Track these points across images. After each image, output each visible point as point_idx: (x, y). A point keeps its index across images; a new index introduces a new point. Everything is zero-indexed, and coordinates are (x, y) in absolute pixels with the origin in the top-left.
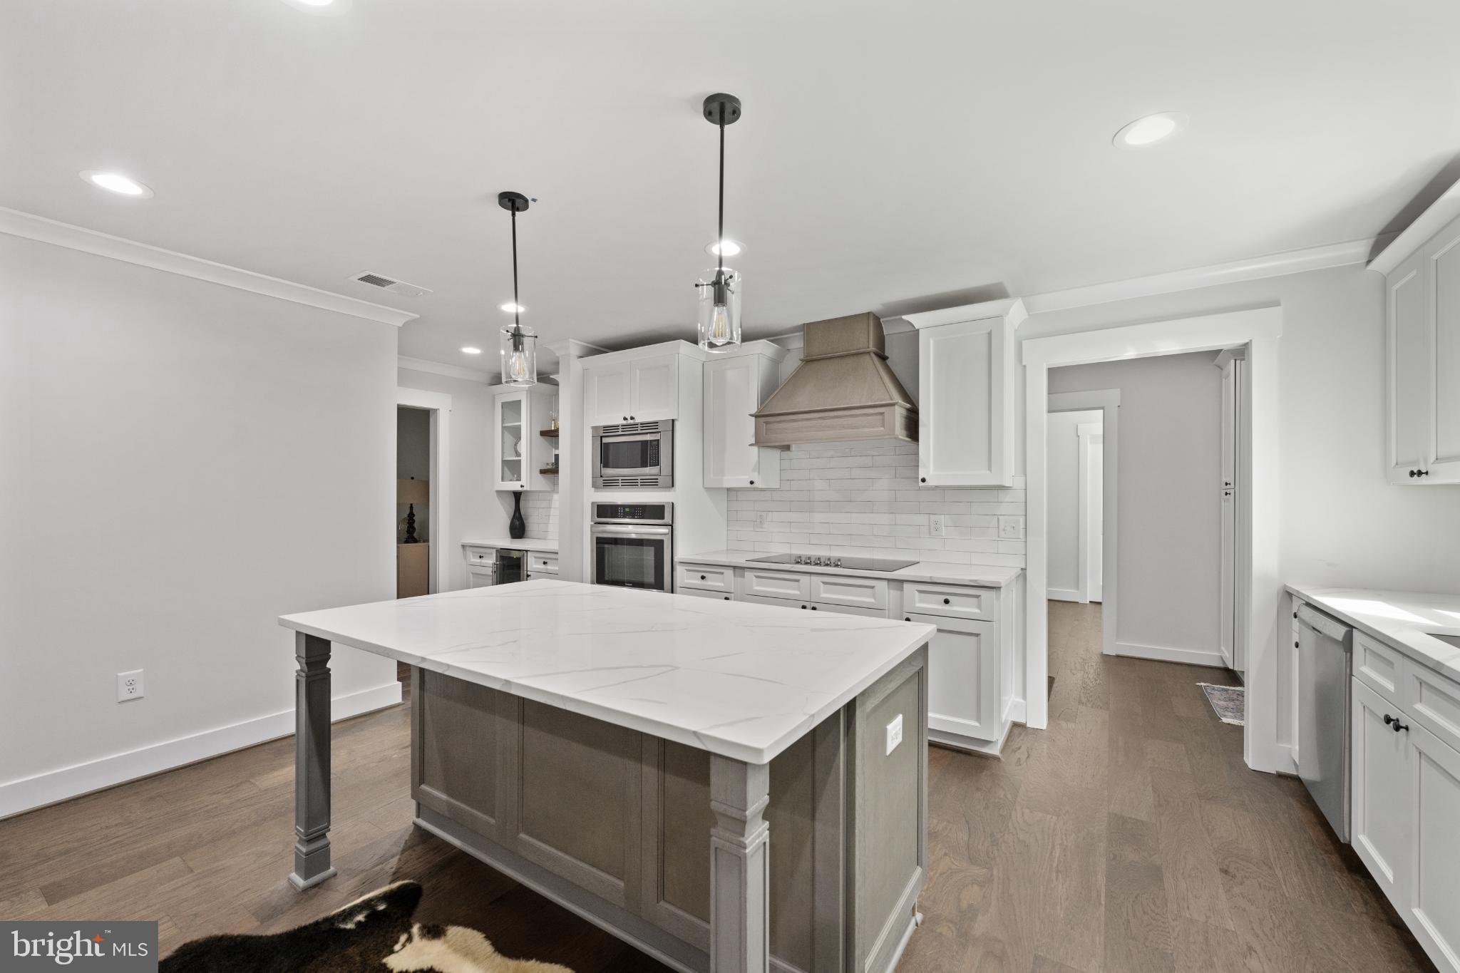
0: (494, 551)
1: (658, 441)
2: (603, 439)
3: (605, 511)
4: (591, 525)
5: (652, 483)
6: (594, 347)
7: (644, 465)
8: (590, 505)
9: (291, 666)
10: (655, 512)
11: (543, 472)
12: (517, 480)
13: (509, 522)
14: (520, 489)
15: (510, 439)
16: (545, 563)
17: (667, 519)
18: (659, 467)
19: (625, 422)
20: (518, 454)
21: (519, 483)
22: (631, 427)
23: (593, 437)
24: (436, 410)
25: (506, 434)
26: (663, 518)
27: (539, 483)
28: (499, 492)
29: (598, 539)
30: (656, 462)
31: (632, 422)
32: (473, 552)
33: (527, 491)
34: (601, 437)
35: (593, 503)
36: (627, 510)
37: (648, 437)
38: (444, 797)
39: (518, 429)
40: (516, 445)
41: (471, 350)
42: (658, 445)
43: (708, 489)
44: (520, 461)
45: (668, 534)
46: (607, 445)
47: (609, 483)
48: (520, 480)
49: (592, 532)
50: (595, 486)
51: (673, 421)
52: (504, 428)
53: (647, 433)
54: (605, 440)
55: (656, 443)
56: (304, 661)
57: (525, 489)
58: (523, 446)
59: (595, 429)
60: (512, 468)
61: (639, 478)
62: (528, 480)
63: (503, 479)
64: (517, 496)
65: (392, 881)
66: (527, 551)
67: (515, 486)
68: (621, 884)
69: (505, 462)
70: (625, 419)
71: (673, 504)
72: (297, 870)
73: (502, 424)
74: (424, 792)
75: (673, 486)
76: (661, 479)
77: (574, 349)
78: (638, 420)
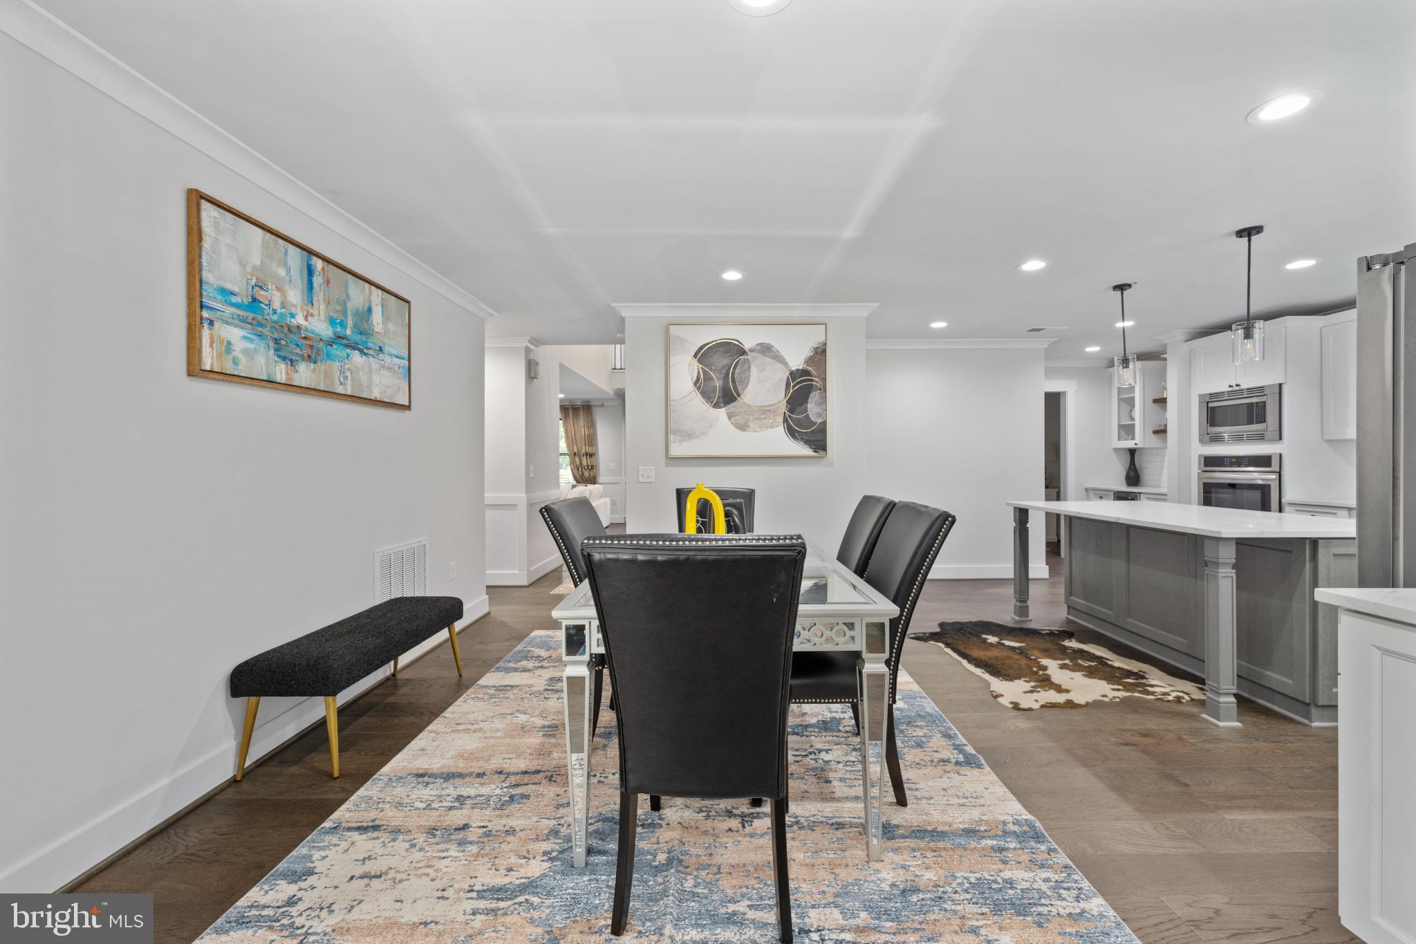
0: (1112, 493)
1: (1265, 402)
2: (1209, 404)
3: (1211, 462)
4: (1199, 473)
5: (1260, 437)
6: (1200, 330)
7: (1250, 422)
8: (1197, 458)
9: (1010, 524)
10: (1263, 461)
11: (1155, 432)
12: (1132, 440)
13: (1125, 473)
14: (1135, 446)
15: (1125, 408)
17: (1275, 467)
18: (1265, 424)
19: (1230, 389)
20: (1133, 419)
21: (1134, 442)
22: (1236, 392)
23: (1200, 402)
24: (1064, 393)
25: (1122, 404)
26: (1270, 466)
27: (1153, 441)
28: (1116, 450)
29: (1205, 484)
30: (1262, 419)
31: (1238, 388)
32: (1094, 494)
33: (1140, 449)
34: (1208, 402)
35: (1200, 456)
36: (1234, 460)
37: (1254, 400)
38: (1083, 602)
39: (1133, 399)
40: (1131, 412)
41: (1093, 349)
42: (1265, 406)
43: (1325, 441)
44: (1134, 424)
45: (1275, 479)
46: (1213, 408)
47: (1216, 439)
48: (1134, 439)
49: (1199, 478)
50: (1201, 441)
51: (1280, 385)
52: (1119, 400)
53: (1252, 397)
54: (1211, 405)
55: (1263, 404)
56: (1018, 521)
57: (1138, 446)
58: (1137, 413)
59: (1200, 396)
60: (1127, 430)
61: (1245, 434)
62: (1139, 440)
63: (1119, 439)
64: (1132, 452)
65: (1060, 628)
66: (1140, 493)
67: (1130, 444)
68: (1185, 641)
69: (1121, 427)
70: (1230, 386)
71: (1281, 455)
72: (1015, 615)
73: (1119, 395)
74: (1072, 600)
75: (1281, 438)
76: (1267, 434)
77: (1180, 336)
78: (1244, 386)
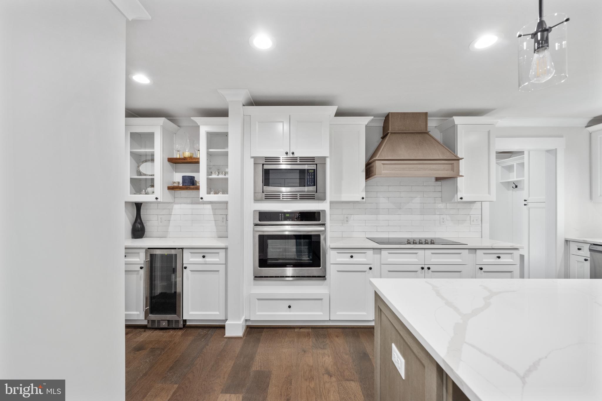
3: (266, 217)
4: (253, 227)
5: (310, 197)
7: (302, 185)
8: (252, 213)
11: (173, 188)
14: (144, 201)
16: (204, 257)
17: (319, 221)
19: (285, 156)
20: (141, 174)
21: (153, 196)
22: (292, 160)
23: (255, 164)
27: (166, 197)
29: (260, 236)
30: (313, 184)
31: (292, 156)
34: (263, 164)
35: (255, 211)
36: (288, 215)
37: (307, 167)
40: (138, 167)
45: (322, 230)
46: (268, 170)
47: (270, 197)
49: (255, 232)
50: (256, 199)
51: (326, 157)
53: (306, 164)
54: (266, 167)
55: (313, 171)
57: (148, 201)
58: (158, 168)
59: (256, 158)
61: (298, 194)
62: (162, 194)
63: (130, 193)
64: (138, 206)
66: (182, 249)
67: (149, 198)
70: (286, 153)
71: (325, 211)
75: (325, 200)
76: (316, 195)
78: (298, 155)
